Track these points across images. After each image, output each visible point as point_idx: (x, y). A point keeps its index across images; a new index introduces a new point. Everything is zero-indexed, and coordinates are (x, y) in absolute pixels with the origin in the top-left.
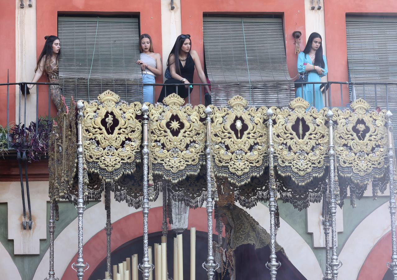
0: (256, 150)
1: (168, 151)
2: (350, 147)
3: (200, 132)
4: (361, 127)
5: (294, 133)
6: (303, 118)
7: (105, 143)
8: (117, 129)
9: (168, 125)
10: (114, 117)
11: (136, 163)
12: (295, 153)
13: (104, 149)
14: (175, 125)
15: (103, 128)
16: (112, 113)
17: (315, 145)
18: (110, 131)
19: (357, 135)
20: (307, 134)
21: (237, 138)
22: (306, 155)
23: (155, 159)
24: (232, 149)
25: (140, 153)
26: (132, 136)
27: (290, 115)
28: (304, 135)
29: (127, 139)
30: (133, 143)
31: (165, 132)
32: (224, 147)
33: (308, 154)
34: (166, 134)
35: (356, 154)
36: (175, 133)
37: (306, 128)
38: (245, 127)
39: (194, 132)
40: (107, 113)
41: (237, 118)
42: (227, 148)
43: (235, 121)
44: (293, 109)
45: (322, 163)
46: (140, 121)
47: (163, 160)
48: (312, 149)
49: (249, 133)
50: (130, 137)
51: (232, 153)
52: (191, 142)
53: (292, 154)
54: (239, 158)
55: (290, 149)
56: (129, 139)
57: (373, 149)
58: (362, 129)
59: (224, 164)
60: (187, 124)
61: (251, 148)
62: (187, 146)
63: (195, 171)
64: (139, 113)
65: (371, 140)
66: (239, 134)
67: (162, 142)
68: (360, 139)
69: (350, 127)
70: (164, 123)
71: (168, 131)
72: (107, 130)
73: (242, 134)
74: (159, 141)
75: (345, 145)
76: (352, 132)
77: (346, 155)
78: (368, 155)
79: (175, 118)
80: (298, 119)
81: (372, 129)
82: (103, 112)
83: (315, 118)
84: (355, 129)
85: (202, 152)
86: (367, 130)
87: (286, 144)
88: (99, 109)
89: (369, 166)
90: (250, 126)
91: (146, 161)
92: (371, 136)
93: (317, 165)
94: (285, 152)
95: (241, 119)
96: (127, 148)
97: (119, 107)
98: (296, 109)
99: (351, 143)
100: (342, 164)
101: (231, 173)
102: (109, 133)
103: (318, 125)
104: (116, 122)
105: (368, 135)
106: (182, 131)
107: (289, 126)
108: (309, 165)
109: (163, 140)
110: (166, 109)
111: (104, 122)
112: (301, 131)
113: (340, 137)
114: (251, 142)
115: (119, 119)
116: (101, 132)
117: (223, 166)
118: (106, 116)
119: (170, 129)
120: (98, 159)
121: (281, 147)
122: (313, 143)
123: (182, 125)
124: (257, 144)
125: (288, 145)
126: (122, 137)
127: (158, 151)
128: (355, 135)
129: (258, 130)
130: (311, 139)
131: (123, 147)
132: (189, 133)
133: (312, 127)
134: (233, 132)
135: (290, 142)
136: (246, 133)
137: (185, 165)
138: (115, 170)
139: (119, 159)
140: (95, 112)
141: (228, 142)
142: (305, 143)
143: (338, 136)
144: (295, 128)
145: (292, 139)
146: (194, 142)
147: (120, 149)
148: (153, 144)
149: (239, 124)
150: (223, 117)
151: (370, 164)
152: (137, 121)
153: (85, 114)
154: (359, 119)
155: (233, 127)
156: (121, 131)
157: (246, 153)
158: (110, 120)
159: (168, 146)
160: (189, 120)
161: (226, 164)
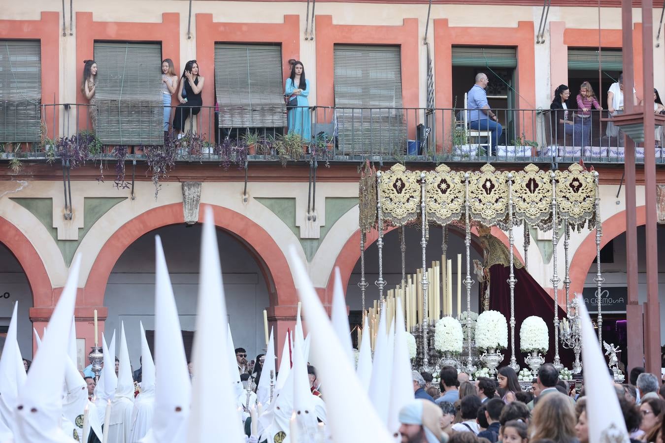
0: (500, 202)
1: (439, 204)
2: (568, 198)
3: (461, 190)
4: (576, 184)
5: (528, 189)
6: (534, 179)
7: (396, 200)
8: (404, 189)
9: (439, 186)
10: (402, 181)
11: (417, 213)
12: (528, 204)
13: (395, 204)
14: (444, 186)
15: (395, 189)
16: (400, 179)
17: (542, 197)
18: (399, 192)
19: (573, 190)
20: (537, 189)
21: (487, 194)
22: (536, 204)
23: (430, 210)
24: (483, 202)
25: (420, 207)
26: (414, 194)
27: (524, 177)
28: (534, 191)
29: (411, 197)
30: (415, 199)
31: (437, 191)
32: (478, 200)
33: (537, 204)
34: (437, 193)
35: (572, 203)
36: (444, 192)
37: (536, 186)
38: (492, 186)
39: (457, 191)
40: (397, 179)
41: (487, 180)
42: (480, 201)
43: (486, 182)
44: (527, 173)
45: (547, 210)
46: (420, 184)
47: (436, 211)
48: (540, 201)
49: (495, 191)
50: (413, 195)
51: (484, 205)
52: (455, 198)
53: (526, 204)
54: (488, 207)
55: (524, 200)
56: (412, 197)
57: (585, 199)
59: (478, 212)
60: (452, 185)
61: (497, 201)
62: (452, 201)
63: (458, 217)
64: (419, 178)
65: (583, 193)
66: (488, 191)
67: (434, 198)
68: (575, 192)
69: (568, 184)
70: (436, 185)
71: (439, 190)
72: (397, 191)
73: (490, 191)
74: (433, 198)
75: (564, 197)
76: (569, 187)
77: (565, 204)
78: (581, 203)
79: (443, 181)
80: (530, 179)
81: (584, 185)
82: (394, 179)
83: (543, 178)
84: (571, 185)
85: (463, 204)
86: (580, 185)
87: (522, 197)
88: (391, 176)
89: (581, 211)
90: (496, 186)
91: (423, 212)
92: (583, 190)
93: (544, 211)
94: (521, 203)
95: (490, 180)
96: (411, 202)
97: (405, 175)
98: (529, 172)
99: (568, 195)
100: (561, 210)
101: (483, 218)
102: (398, 193)
103: (545, 183)
104: (403, 185)
105: (581, 189)
106: (449, 190)
107: (524, 184)
108: (538, 212)
109: (435, 197)
110: (437, 175)
111: (395, 186)
112: (532, 188)
113: (561, 191)
114: (497, 196)
115: (405, 183)
116: (393, 192)
117: (477, 214)
118: (397, 181)
119: (440, 189)
120: (391, 210)
121: (518, 199)
122: (541, 196)
123: (448, 186)
124: (501, 197)
125: (523, 198)
126: (408, 196)
127: (433, 205)
128: (571, 189)
129: (502, 188)
130: (539, 193)
131: (408, 202)
132: (453, 191)
133: (540, 185)
134: (484, 190)
135: (524, 196)
136: (493, 190)
137: (451, 214)
138: (403, 218)
139: (405, 211)
140: (389, 179)
141: (481, 197)
142: (535, 196)
143: (559, 190)
144: (528, 185)
145: (526, 193)
146: (457, 197)
147: (406, 204)
148: (429, 199)
149: (488, 185)
150: (477, 180)
151: (582, 210)
152: (418, 184)
153: (382, 180)
154: (574, 178)
155: (484, 186)
156: (407, 191)
157: (493, 204)
158: (399, 184)
159: (439, 201)
160: (453, 183)
161: (480, 212)
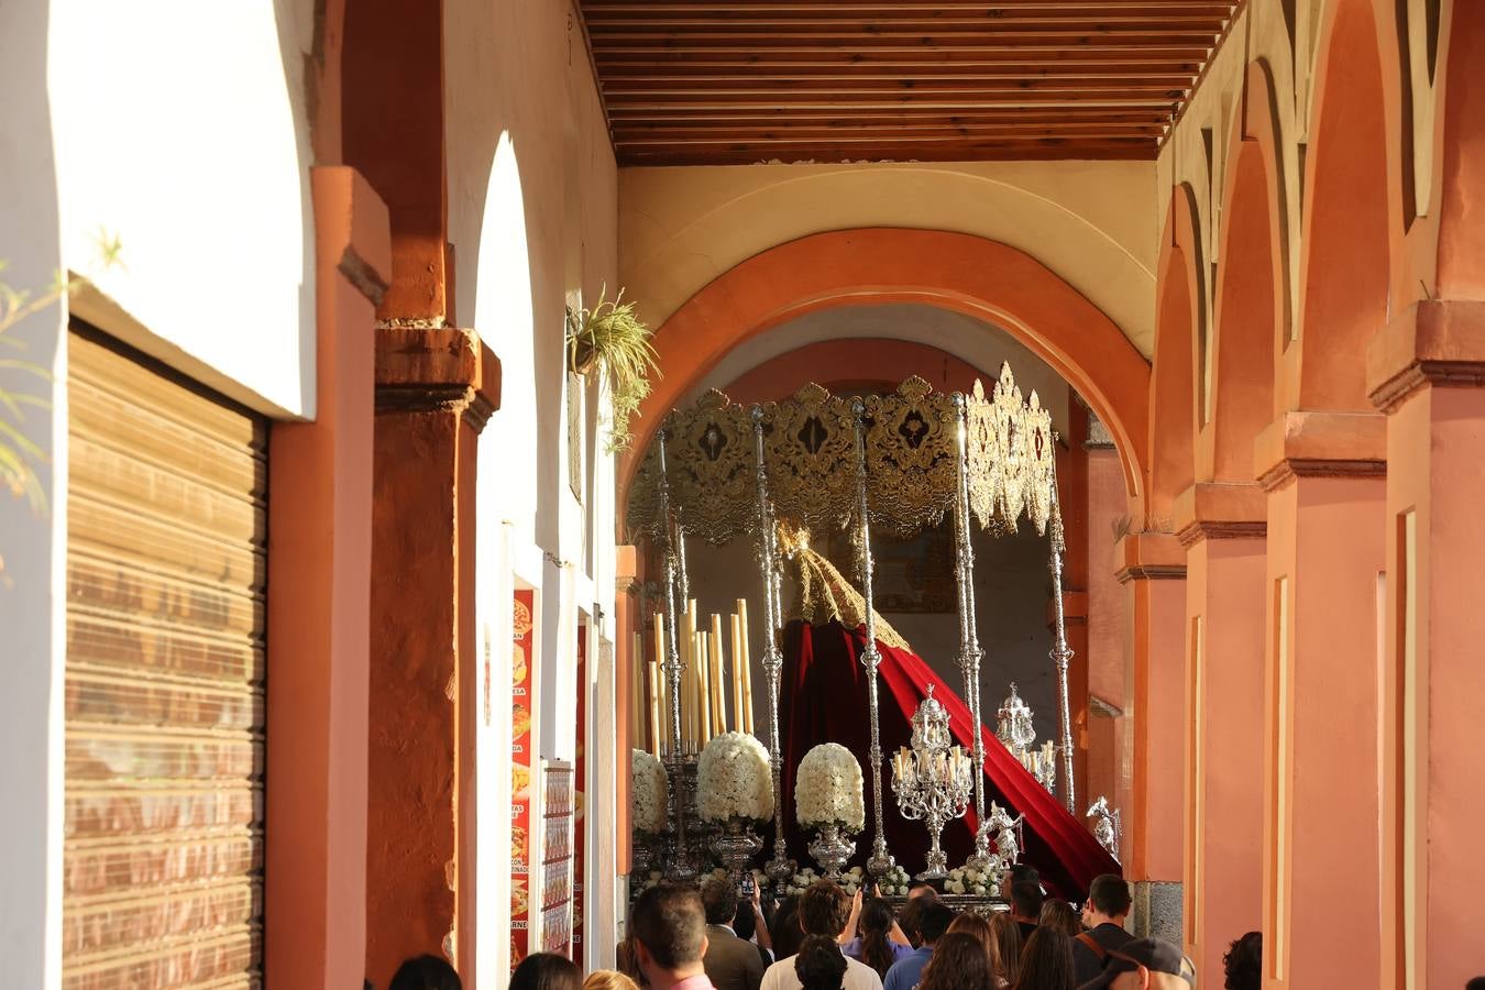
0: (741, 476)
2: (895, 461)
4: (914, 426)
5: (802, 445)
6: (817, 418)
12: (804, 478)
17: (836, 462)
19: (908, 440)
20: (824, 443)
21: (711, 459)
22: (821, 479)
24: (701, 479)
27: (795, 415)
28: (818, 445)
32: (689, 474)
33: (824, 477)
35: (904, 472)
37: (822, 434)
38: (722, 441)
41: (709, 428)
42: (694, 477)
43: (707, 432)
44: (801, 405)
45: (849, 490)
48: (832, 469)
49: (729, 450)
51: (703, 485)
53: (799, 478)
54: (713, 491)
55: (795, 471)
57: (936, 460)
58: (916, 429)
59: (689, 503)
61: (732, 476)
65: (931, 447)
66: (713, 451)
68: (912, 446)
69: (895, 427)
73: (717, 453)
75: (887, 458)
76: (899, 436)
77: (889, 476)
78: (926, 472)
80: (809, 419)
81: (932, 428)
83: (837, 418)
84: (904, 430)
86: (924, 429)
87: (789, 464)
89: (927, 490)
90: (731, 438)
92: (931, 439)
93: (840, 494)
94: (788, 477)
95: (715, 428)
98: (806, 404)
99: (896, 454)
100: (881, 489)
103: (841, 429)
105: (925, 438)
107: (794, 433)
112: (813, 441)
113: (879, 445)
114: (732, 464)
121: (782, 468)
122: (833, 458)
124: (744, 466)
125: (792, 464)
128: (902, 438)
129: (743, 443)
130: (829, 452)
133: (831, 432)
134: (702, 450)
135: (795, 460)
136: (723, 450)
141: (695, 466)
142: (820, 460)
143: (877, 443)
144: (804, 436)
145: (798, 454)
149: (712, 436)
150: (687, 427)
154: (910, 413)
155: (704, 441)
157: (724, 483)
161: (694, 504)
